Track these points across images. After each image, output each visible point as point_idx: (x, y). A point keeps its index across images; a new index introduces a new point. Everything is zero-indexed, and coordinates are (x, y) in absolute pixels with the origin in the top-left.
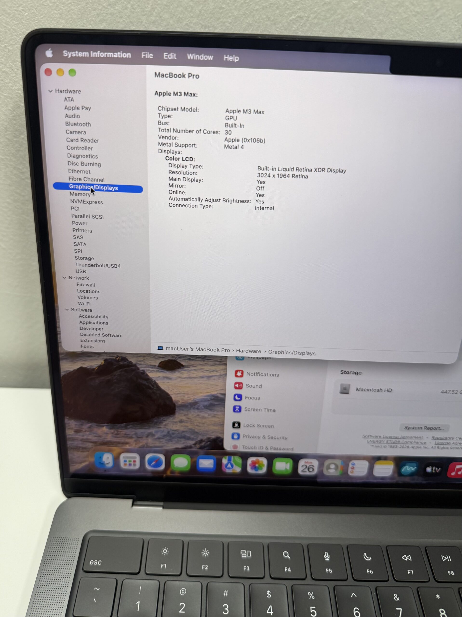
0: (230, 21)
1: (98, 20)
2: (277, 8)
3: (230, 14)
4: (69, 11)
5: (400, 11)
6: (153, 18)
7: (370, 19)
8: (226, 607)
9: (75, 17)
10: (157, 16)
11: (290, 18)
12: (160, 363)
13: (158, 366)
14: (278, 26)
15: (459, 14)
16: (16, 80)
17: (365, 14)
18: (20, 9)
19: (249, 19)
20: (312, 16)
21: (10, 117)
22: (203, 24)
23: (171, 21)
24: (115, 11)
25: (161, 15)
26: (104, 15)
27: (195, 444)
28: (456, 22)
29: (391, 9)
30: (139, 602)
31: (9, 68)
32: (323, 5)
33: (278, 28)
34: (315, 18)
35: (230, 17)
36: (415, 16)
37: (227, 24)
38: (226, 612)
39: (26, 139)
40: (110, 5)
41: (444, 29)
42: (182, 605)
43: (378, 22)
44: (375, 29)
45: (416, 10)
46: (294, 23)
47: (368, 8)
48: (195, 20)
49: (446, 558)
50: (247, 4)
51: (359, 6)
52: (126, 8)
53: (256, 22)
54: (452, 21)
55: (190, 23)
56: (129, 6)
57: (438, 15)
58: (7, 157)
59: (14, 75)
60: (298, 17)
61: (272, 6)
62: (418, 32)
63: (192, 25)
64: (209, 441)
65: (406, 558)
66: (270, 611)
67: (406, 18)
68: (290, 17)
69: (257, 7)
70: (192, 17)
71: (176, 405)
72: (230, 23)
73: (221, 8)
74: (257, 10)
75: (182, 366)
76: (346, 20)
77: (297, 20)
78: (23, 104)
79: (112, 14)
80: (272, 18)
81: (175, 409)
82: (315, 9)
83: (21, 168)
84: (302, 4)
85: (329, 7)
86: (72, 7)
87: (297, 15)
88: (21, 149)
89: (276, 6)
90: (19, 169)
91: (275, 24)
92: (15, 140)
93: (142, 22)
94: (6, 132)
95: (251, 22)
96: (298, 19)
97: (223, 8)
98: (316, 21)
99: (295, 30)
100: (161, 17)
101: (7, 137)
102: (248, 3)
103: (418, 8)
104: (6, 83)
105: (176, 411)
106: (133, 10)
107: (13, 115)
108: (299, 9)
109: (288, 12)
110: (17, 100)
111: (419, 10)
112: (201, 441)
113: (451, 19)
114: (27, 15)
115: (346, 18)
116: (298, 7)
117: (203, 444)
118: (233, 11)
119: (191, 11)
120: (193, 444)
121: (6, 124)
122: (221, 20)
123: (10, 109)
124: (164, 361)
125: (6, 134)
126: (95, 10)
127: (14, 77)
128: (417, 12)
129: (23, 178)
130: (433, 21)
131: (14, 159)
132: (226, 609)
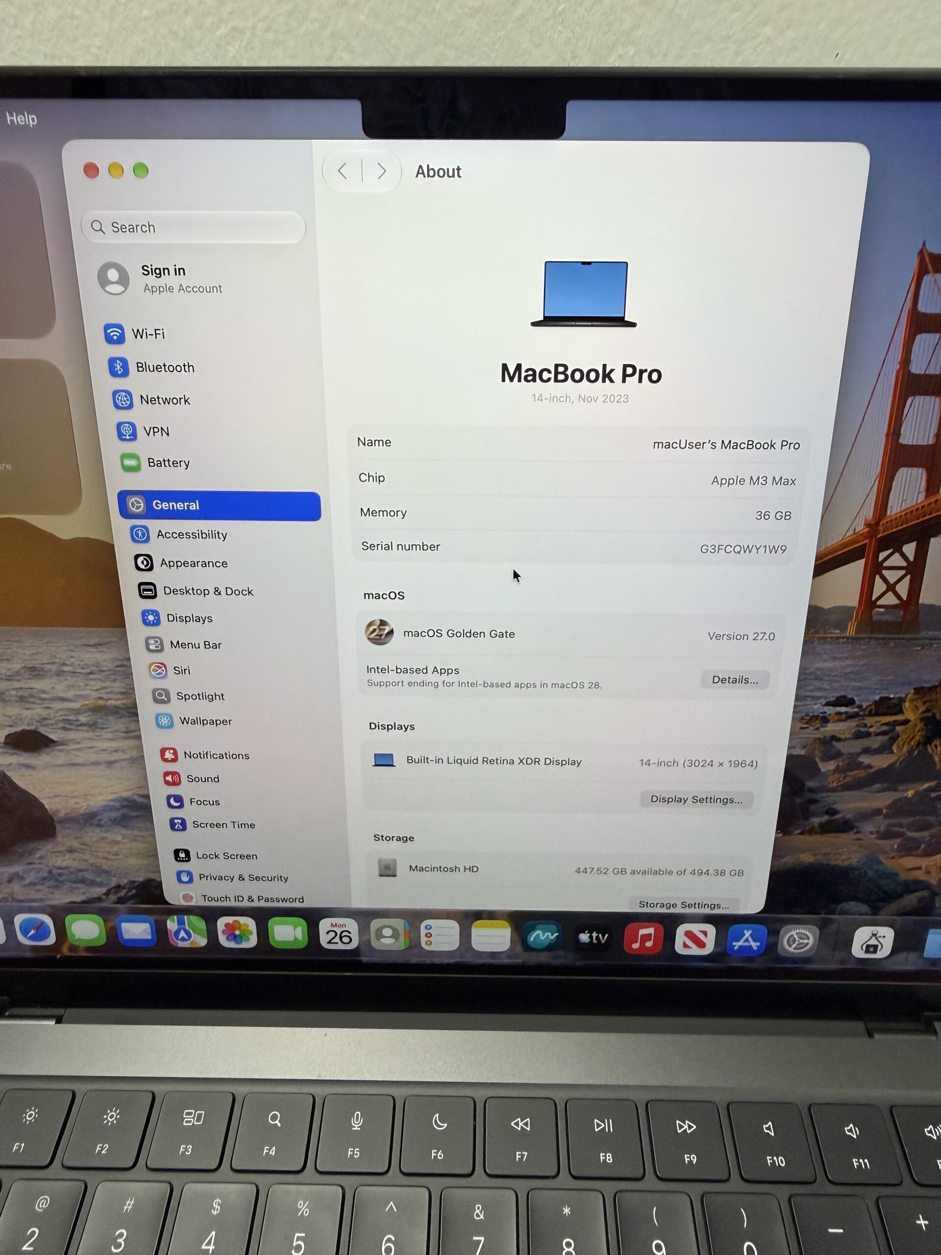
3: (95, 30)
7: (379, 27)
8: (121, 1235)
11: (219, 33)
12: (8, 737)
13: (5, 743)
14: (197, 50)
19: (136, 38)
20: (260, 25)
27: (107, 894)
34: (268, 30)
37: (94, 50)
38: (118, 1246)
41: (538, 41)
42: (33, 1234)
44: (396, 47)
46: (228, 43)
49: (603, 1125)
53: (151, 43)
60: (234, 29)
64: (134, 888)
65: (521, 1124)
66: (209, 1244)
67: (452, 22)
68: (218, 28)
69: (145, 13)
71: (55, 819)
72: (99, 48)
73: (74, 17)
74: (146, 18)
75: (52, 741)
76: (333, 33)
80: (181, 34)
81: (55, 828)
87: (229, 26)
91: (190, 46)
95: (141, 45)
96: (234, 33)
97: (78, 17)
98: (271, 36)
105: (57, 830)
112: (118, 888)
115: (331, 28)
116: (229, 9)
117: (123, 893)
119: (15, 26)
120: (104, 894)
122: (81, 42)
124: (15, 733)
132: (121, 1240)
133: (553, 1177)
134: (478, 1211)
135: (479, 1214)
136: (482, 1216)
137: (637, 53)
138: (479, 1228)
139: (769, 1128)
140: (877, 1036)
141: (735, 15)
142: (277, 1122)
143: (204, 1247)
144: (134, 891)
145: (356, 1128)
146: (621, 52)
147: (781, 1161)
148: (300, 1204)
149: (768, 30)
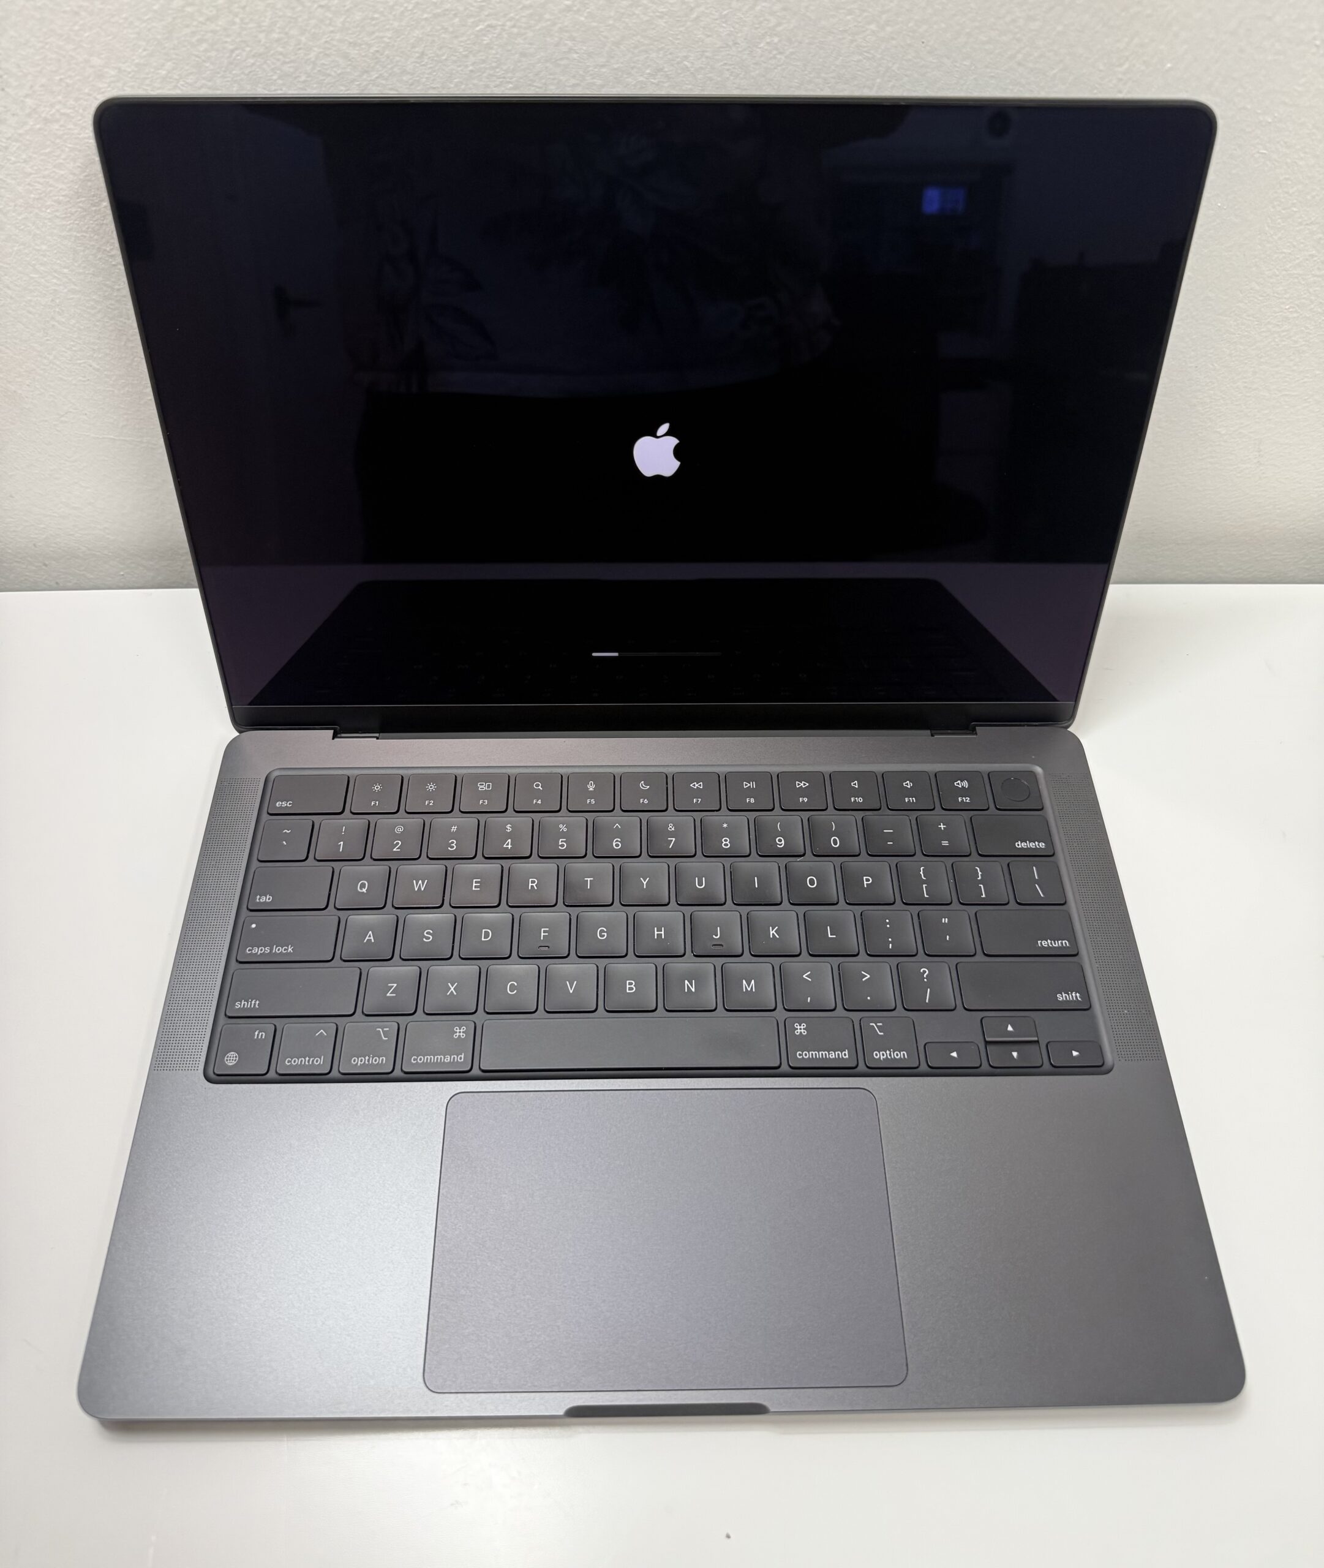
0: (389, 35)
1: (194, 40)
2: (455, 15)
3: (387, 27)
4: (149, 30)
5: (637, 12)
6: (275, 36)
7: (595, 24)
8: (453, 842)
9: (159, 37)
10: (280, 33)
11: (478, 28)
14: (461, 39)
15: (725, 12)
16: (84, 124)
17: (586, 17)
18: (77, 28)
19: (417, 32)
20: (508, 23)
21: (82, 177)
22: (351, 40)
23: (303, 39)
24: (218, 28)
25: (287, 30)
26: (202, 33)
28: (724, 23)
29: (623, 11)
30: (342, 843)
31: (70, 108)
32: (521, 9)
33: (461, 42)
34: (514, 26)
35: (388, 30)
36: (661, 17)
38: (453, 847)
39: (109, 207)
40: (208, 19)
41: (709, 33)
42: (398, 843)
43: (608, 28)
44: (605, 37)
45: (660, 10)
46: (485, 35)
47: (588, 10)
48: (338, 36)
49: (749, 785)
50: (410, 12)
51: (575, 8)
52: (234, 23)
53: (428, 35)
54: (718, 22)
55: (331, 40)
56: (237, 20)
57: (694, 16)
58: (84, 234)
59: (79, 118)
60: (489, 26)
61: (447, 13)
62: (671, 38)
63: (335, 43)
65: (696, 785)
66: (508, 845)
67: (647, 21)
68: (477, 26)
69: (425, 16)
70: (332, 32)
72: (390, 38)
73: (373, 19)
74: (426, 19)
76: (560, 28)
77: (488, 31)
78: (97, 159)
79: (214, 32)
82: (512, 15)
83: (108, 249)
84: (491, 9)
85: (531, 11)
86: (154, 24)
87: (486, 24)
88: (105, 222)
89: (453, 13)
90: (105, 250)
91: (456, 37)
92: (94, 208)
93: (260, 41)
94: (78, 198)
95: (420, 36)
96: (489, 29)
97: (377, 19)
98: (515, 30)
99: (487, 44)
100: (286, 33)
101: (81, 205)
102: (410, 10)
103: (662, 7)
104: (69, 129)
106: (244, 26)
107: (85, 174)
108: (487, 16)
109: (472, 20)
110: (89, 152)
111: (664, 10)
113: (717, 19)
114: (88, 36)
115: (560, 25)
116: (486, 13)
118: (391, 22)
119: (330, 24)
121: (76, 187)
122: (377, 34)
123: (79, 165)
125: (78, 200)
126: (187, 26)
127: (80, 120)
128: (662, 12)
129: (113, 263)
130: (689, 23)
131: (96, 237)
132: (453, 845)
133: (717, 811)
134: (670, 827)
135: (671, 827)
136: (673, 829)
137: (780, 41)
138: (672, 834)
139: (855, 784)
140: (936, 736)
141: (849, 18)
142: (540, 787)
143: (505, 846)
145: (591, 789)
146: (768, 40)
147: (860, 800)
148: (561, 826)
149: (873, 27)
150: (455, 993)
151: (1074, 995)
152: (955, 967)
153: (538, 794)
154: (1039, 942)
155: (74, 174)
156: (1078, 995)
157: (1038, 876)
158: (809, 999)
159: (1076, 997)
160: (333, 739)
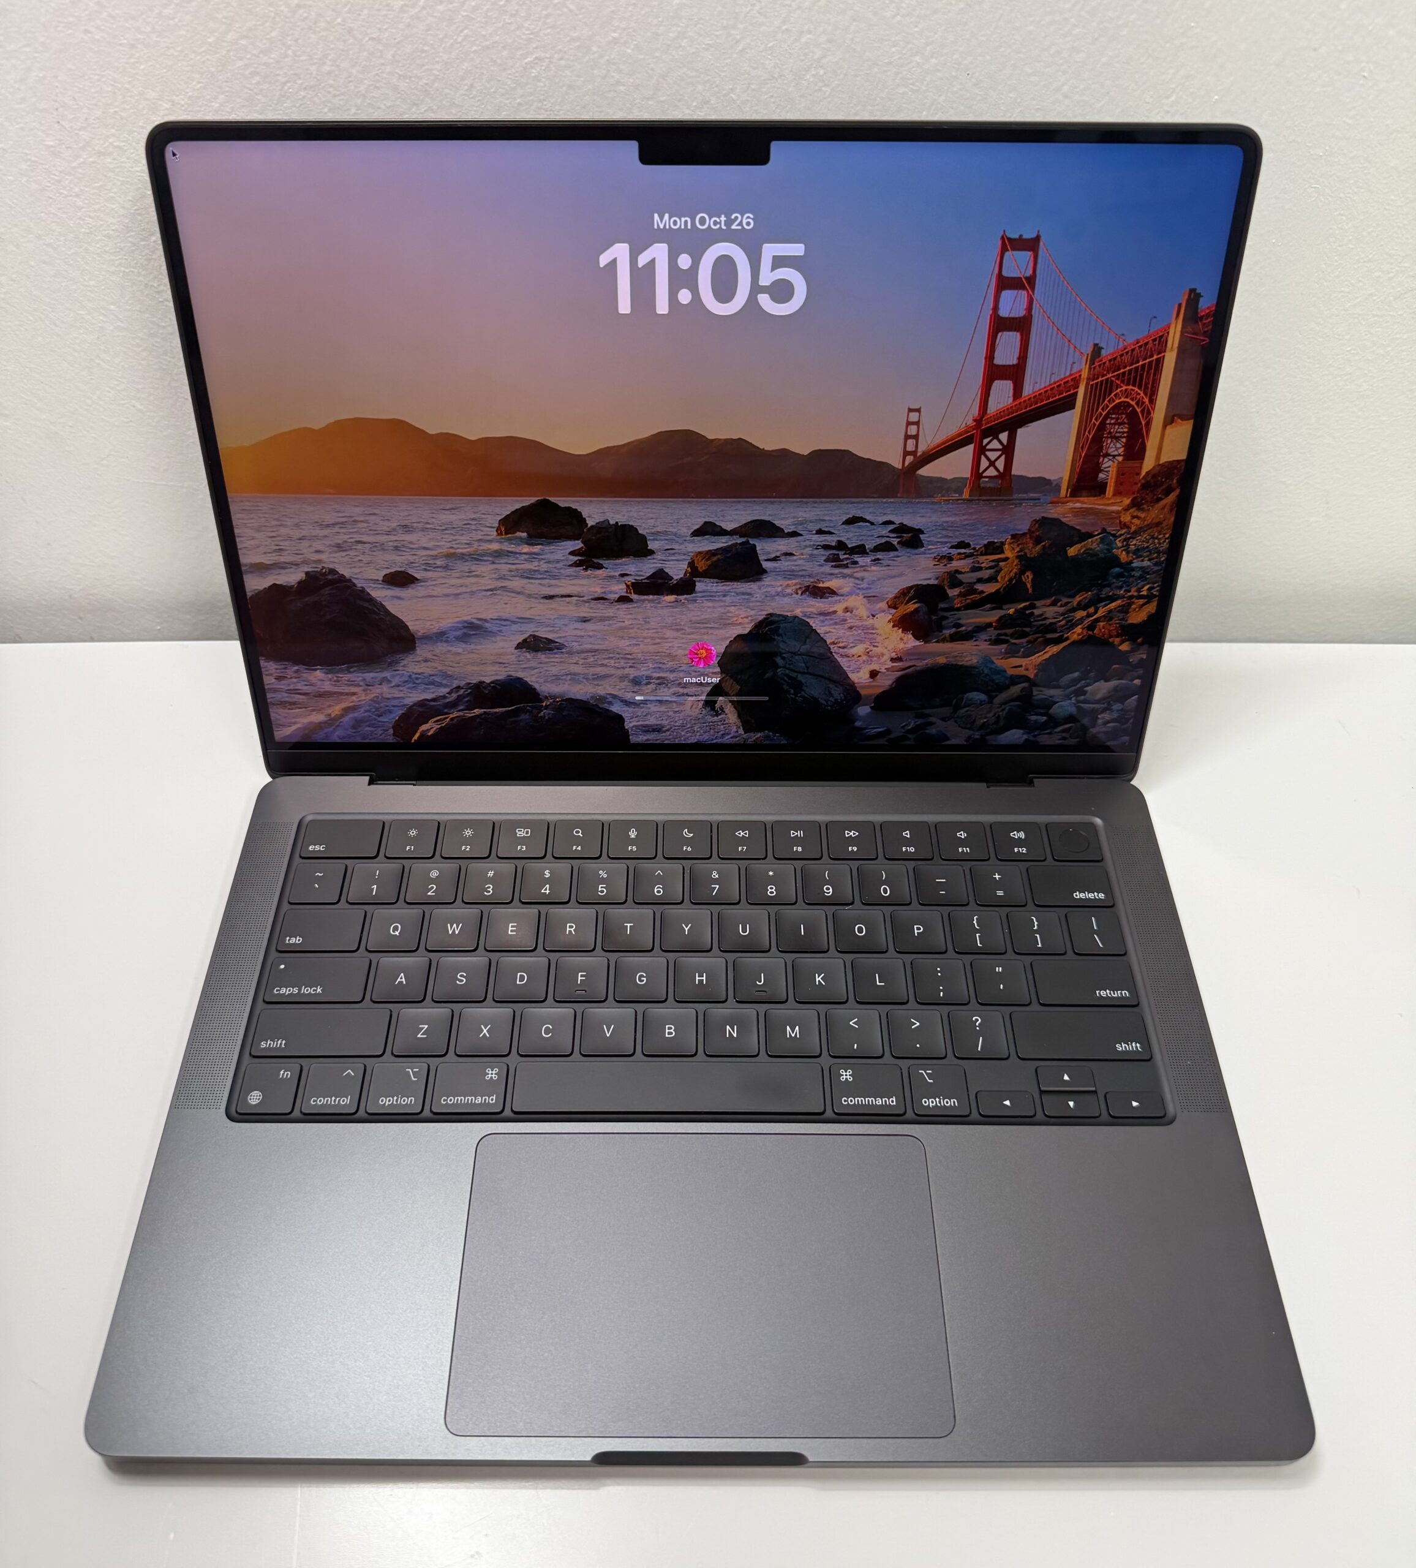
0: (439, 68)
1: (247, 72)
2: (504, 48)
3: (437, 59)
4: (204, 62)
5: (683, 44)
6: (327, 68)
7: (641, 57)
8: (489, 887)
9: (213, 69)
10: (332, 65)
11: (526, 61)
12: (385, 576)
13: (383, 581)
14: (509, 72)
15: (771, 44)
16: (137, 158)
17: (633, 50)
18: (132, 60)
19: (466, 64)
20: (556, 56)
21: (132, 211)
22: (401, 73)
23: (354, 71)
24: (272, 61)
25: (338, 63)
26: (255, 66)
27: (450, 693)
28: (769, 55)
29: (669, 43)
30: (375, 886)
31: (123, 141)
32: (569, 41)
33: (510, 74)
34: (561, 59)
35: (438, 62)
36: (707, 50)
37: (436, 72)
38: (489, 892)
39: (160, 242)
40: (261, 52)
41: (755, 65)
42: (433, 887)
43: (654, 60)
44: (652, 69)
45: (707, 42)
46: (532, 68)
47: (635, 42)
48: (388, 69)
49: (797, 834)
50: (459, 45)
51: (622, 41)
52: (286, 56)
53: (477, 68)
54: (763, 54)
55: (381, 72)
56: (290, 52)
57: (740, 48)
58: (133, 269)
59: (132, 151)
60: (536, 58)
61: (495, 45)
62: (717, 71)
63: (385, 75)
65: (742, 834)
66: (545, 890)
67: (693, 53)
68: (525, 59)
69: (474, 48)
70: (383, 64)
71: (416, 636)
72: (439, 71)
73: (422, 51)
74: (475, 51)
75: (417, 579)
76: (608, 60)
77: (537, 63)
78: (150, 192)
79: (266, 64)
80: (499, 61)
81: (415, 643)
82: (559, 47)
83: (155, 285)
84: (539, 41)
85: (578, 44)
86: (208, 57)
87: (534, 56)
88: (154, 257)
89: (501, 45)
90: (153, 286)
91: (505, 70)
92: (143, 243)
93: (311, 74)
94: (128, 232)
95: (469, 69)
96: (536, 61)
97: (426, 51)
98: (563, 63)
99: (535, 77)
100: (338, 66)
101: (130, 239)
102: (460, 43)
103: (708, 39)
104: (122, 162)
105: (417, 645)
106: (297, 58)
107: (136, 208)
108: (536, 48)
109: (520, 52)
110: (140, 186)
111: (710, 42)
112: (458, 688)
113: (761, 52)
114: (144, 69)
115: (607, 58)
116: (534, 46)
117: (461, 692)
118: (441, 54)
119: (381, 57)
121: (127, 221)
122: (427, 67)
123: (130, 198)
124: (391, 573)
125: (128, 235)
126: (241, 59)
127: (132, 153)
128: (708, 44)
129: (161, 300)
130: (735, 56)
131: (143, 273)
132: (490, 890)
133: (763, 859)
135: (715, 875)
136: (717, 876)
137: (825, 73)
138: (716, 881)
139: (907, 834)
140: (994, 788)
141: (894, 49)
143: (543, 891)
144: (469, 691)
145: (633, 837)
146: (814, 73)
147: (912, 849)
148: (601, 873)
149: (918, 59)
150: (488, 1035)
151: (1134, 1045)
152: (1008, 1016)
153: (578, 841)
154: (1097, 992)
155: (123, 207)
156: (1138, 1045)
157: (1097, 926)
158: (856, 1045)
159: (1136, 1047)
160: (369, 784)
